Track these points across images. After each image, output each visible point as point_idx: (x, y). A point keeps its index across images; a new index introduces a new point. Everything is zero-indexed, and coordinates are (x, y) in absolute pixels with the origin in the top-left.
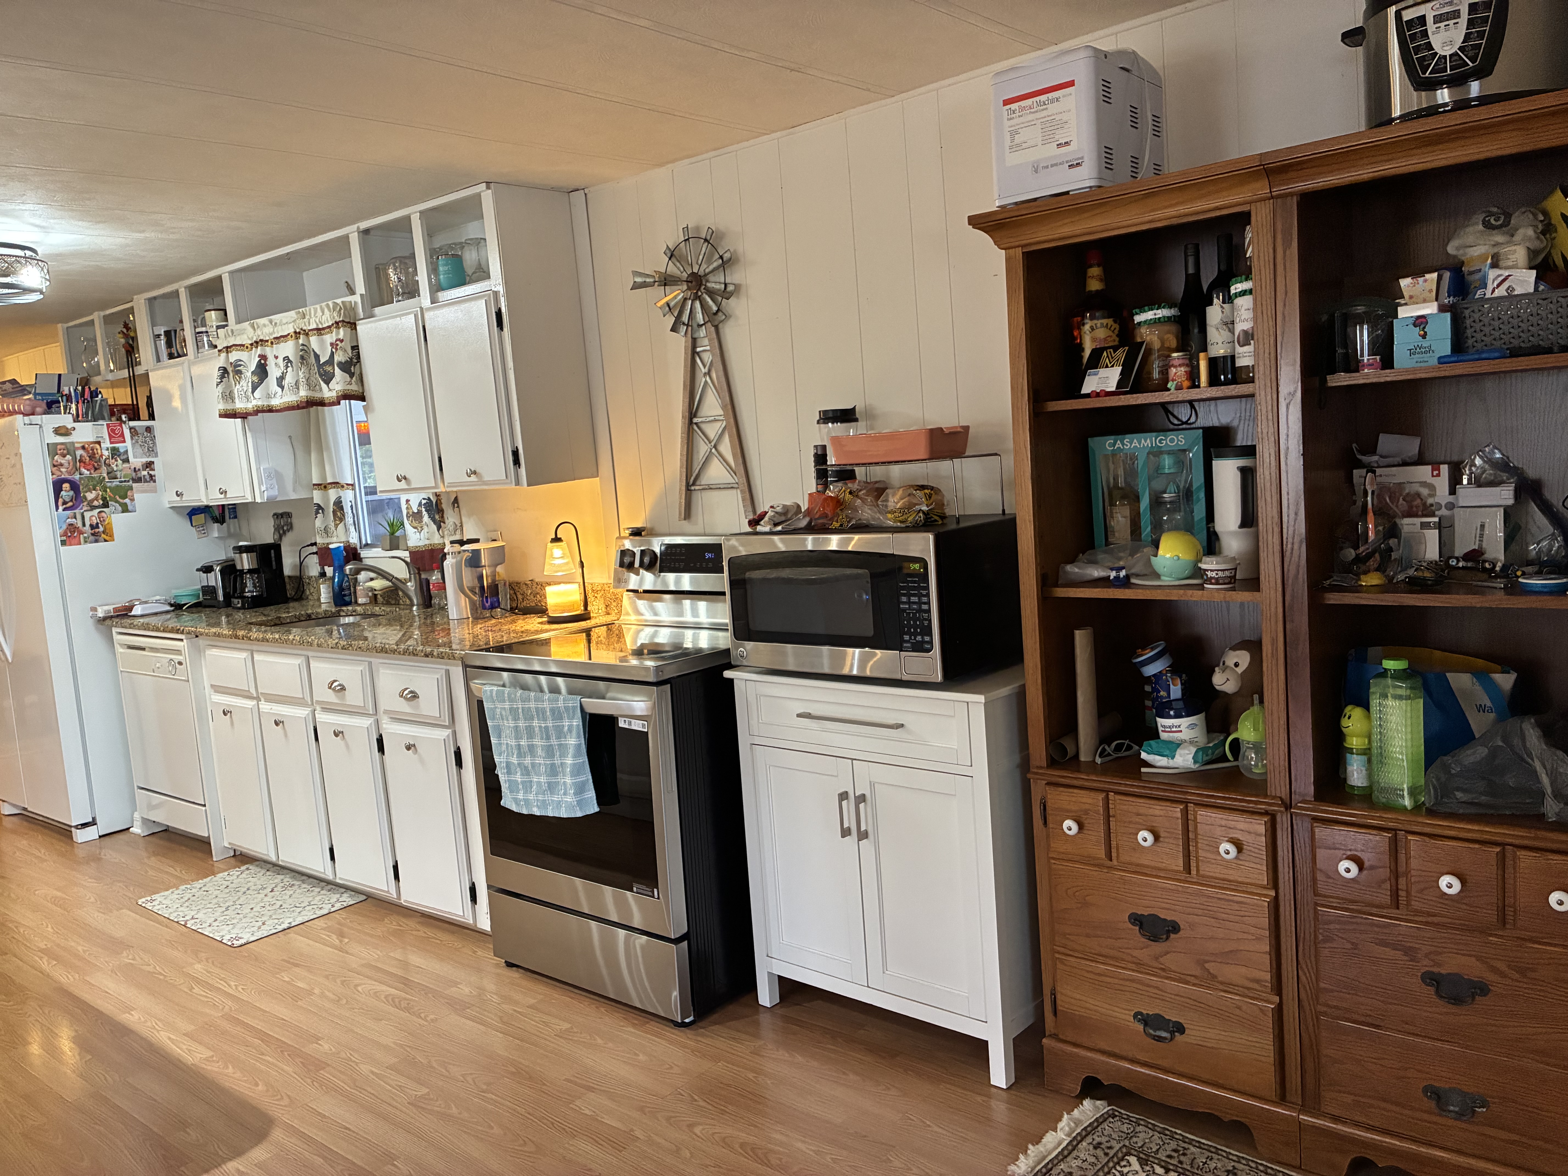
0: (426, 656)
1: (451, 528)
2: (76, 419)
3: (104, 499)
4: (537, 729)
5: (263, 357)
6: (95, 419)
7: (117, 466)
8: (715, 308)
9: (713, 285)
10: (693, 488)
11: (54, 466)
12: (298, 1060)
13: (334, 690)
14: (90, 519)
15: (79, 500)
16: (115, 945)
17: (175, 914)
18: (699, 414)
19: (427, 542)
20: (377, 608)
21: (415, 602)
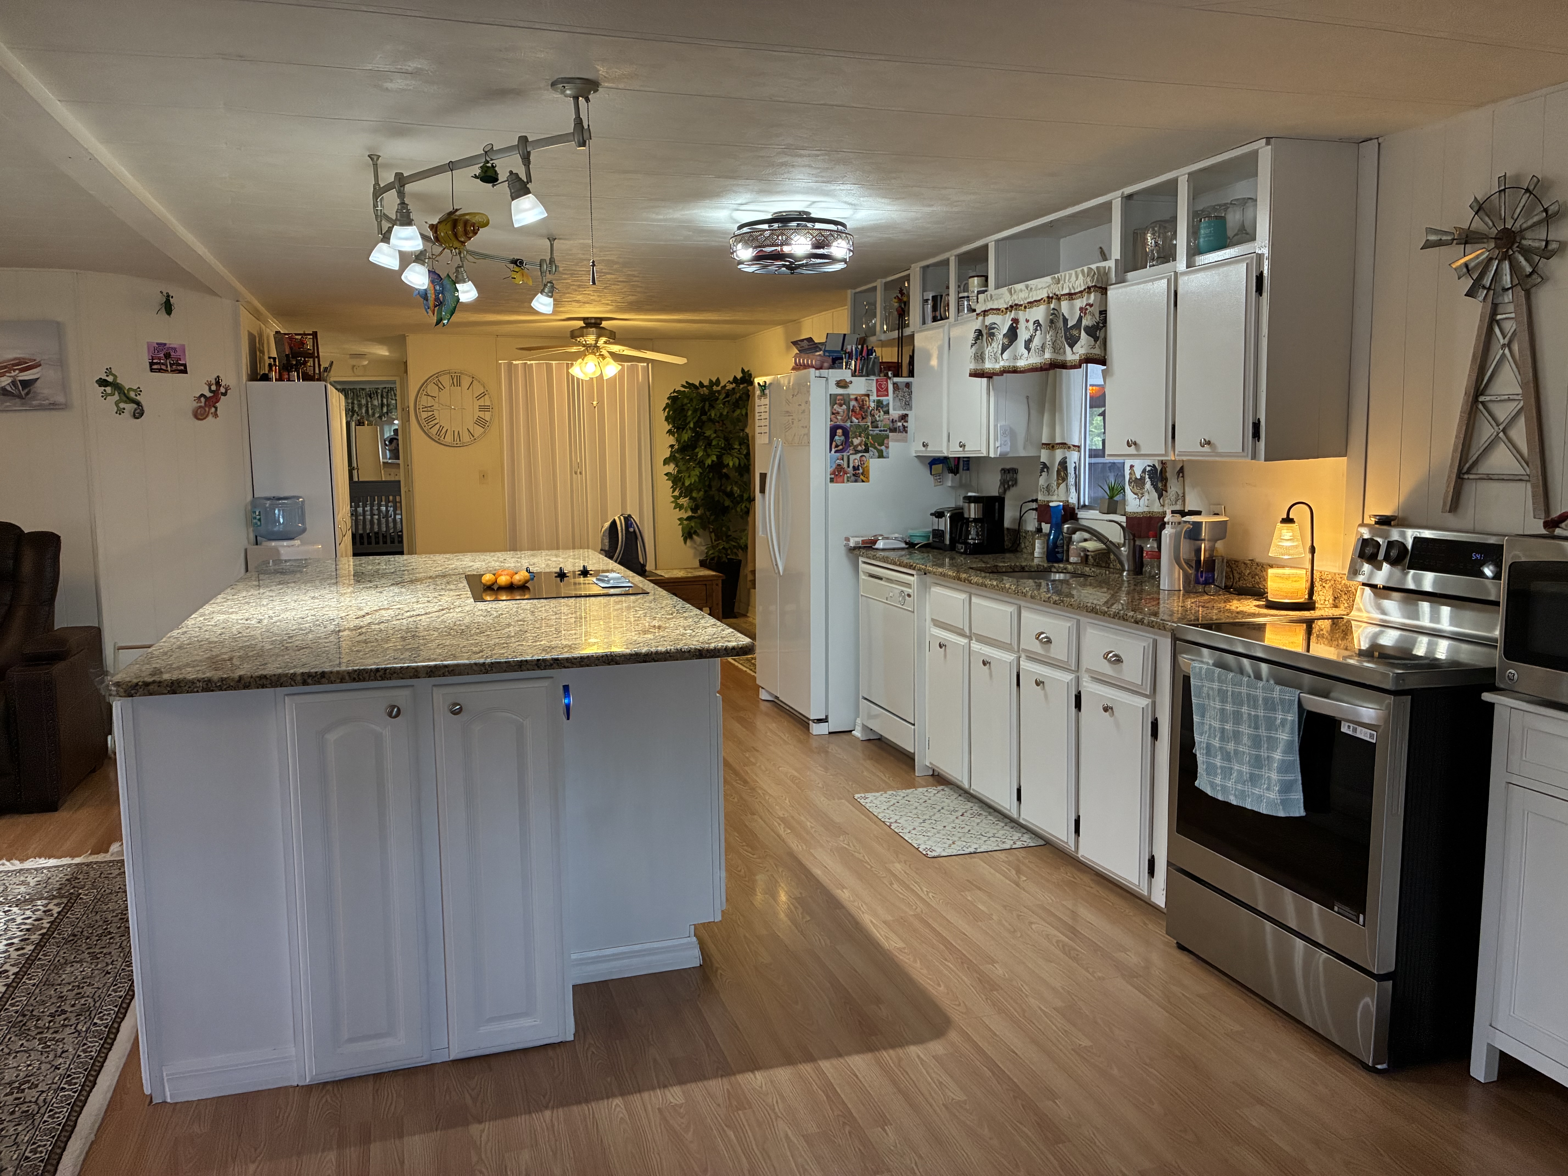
0: (1136, 622)
1: (1173, 498)
2: (854, 375)
3: (866, 445)
4: (1245, 717)
5: (1016, 321)
6: (868, 375)
7: (879, 416)
8: (1529, 269)
9: (1530, 242)
10: (1466, 476)
11: (833, 414)
12: (975, 975)
13: (1041, 641)
14: (854, 462)
15: (847, 445)
16: (835, 829)
17: (883, 815)
18: (1488, 392)
19: (1146, 509)
20: (1087, 569)
21: (1126, 568)
